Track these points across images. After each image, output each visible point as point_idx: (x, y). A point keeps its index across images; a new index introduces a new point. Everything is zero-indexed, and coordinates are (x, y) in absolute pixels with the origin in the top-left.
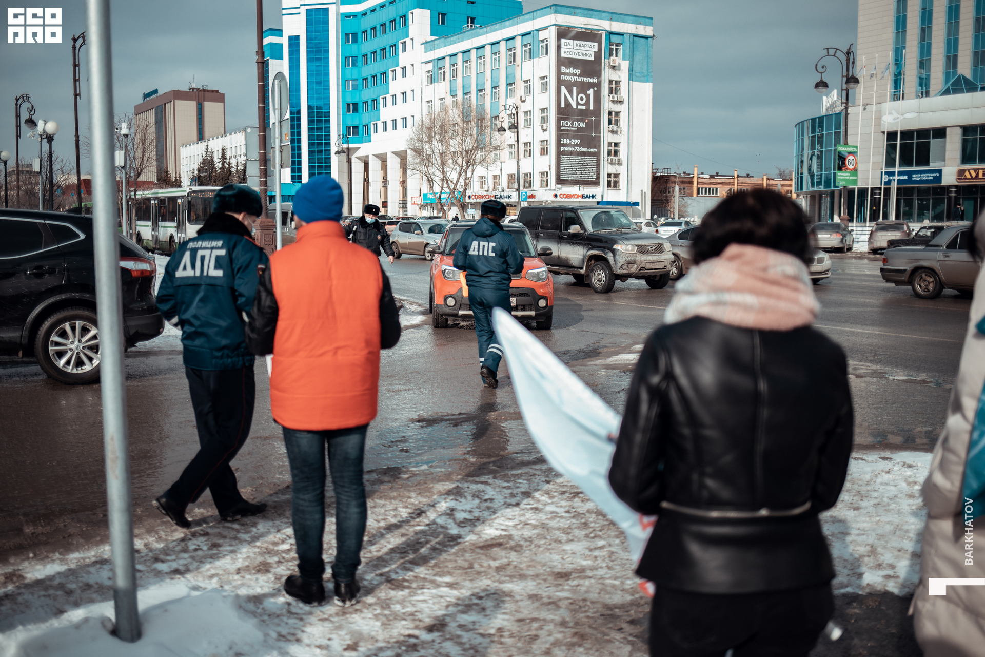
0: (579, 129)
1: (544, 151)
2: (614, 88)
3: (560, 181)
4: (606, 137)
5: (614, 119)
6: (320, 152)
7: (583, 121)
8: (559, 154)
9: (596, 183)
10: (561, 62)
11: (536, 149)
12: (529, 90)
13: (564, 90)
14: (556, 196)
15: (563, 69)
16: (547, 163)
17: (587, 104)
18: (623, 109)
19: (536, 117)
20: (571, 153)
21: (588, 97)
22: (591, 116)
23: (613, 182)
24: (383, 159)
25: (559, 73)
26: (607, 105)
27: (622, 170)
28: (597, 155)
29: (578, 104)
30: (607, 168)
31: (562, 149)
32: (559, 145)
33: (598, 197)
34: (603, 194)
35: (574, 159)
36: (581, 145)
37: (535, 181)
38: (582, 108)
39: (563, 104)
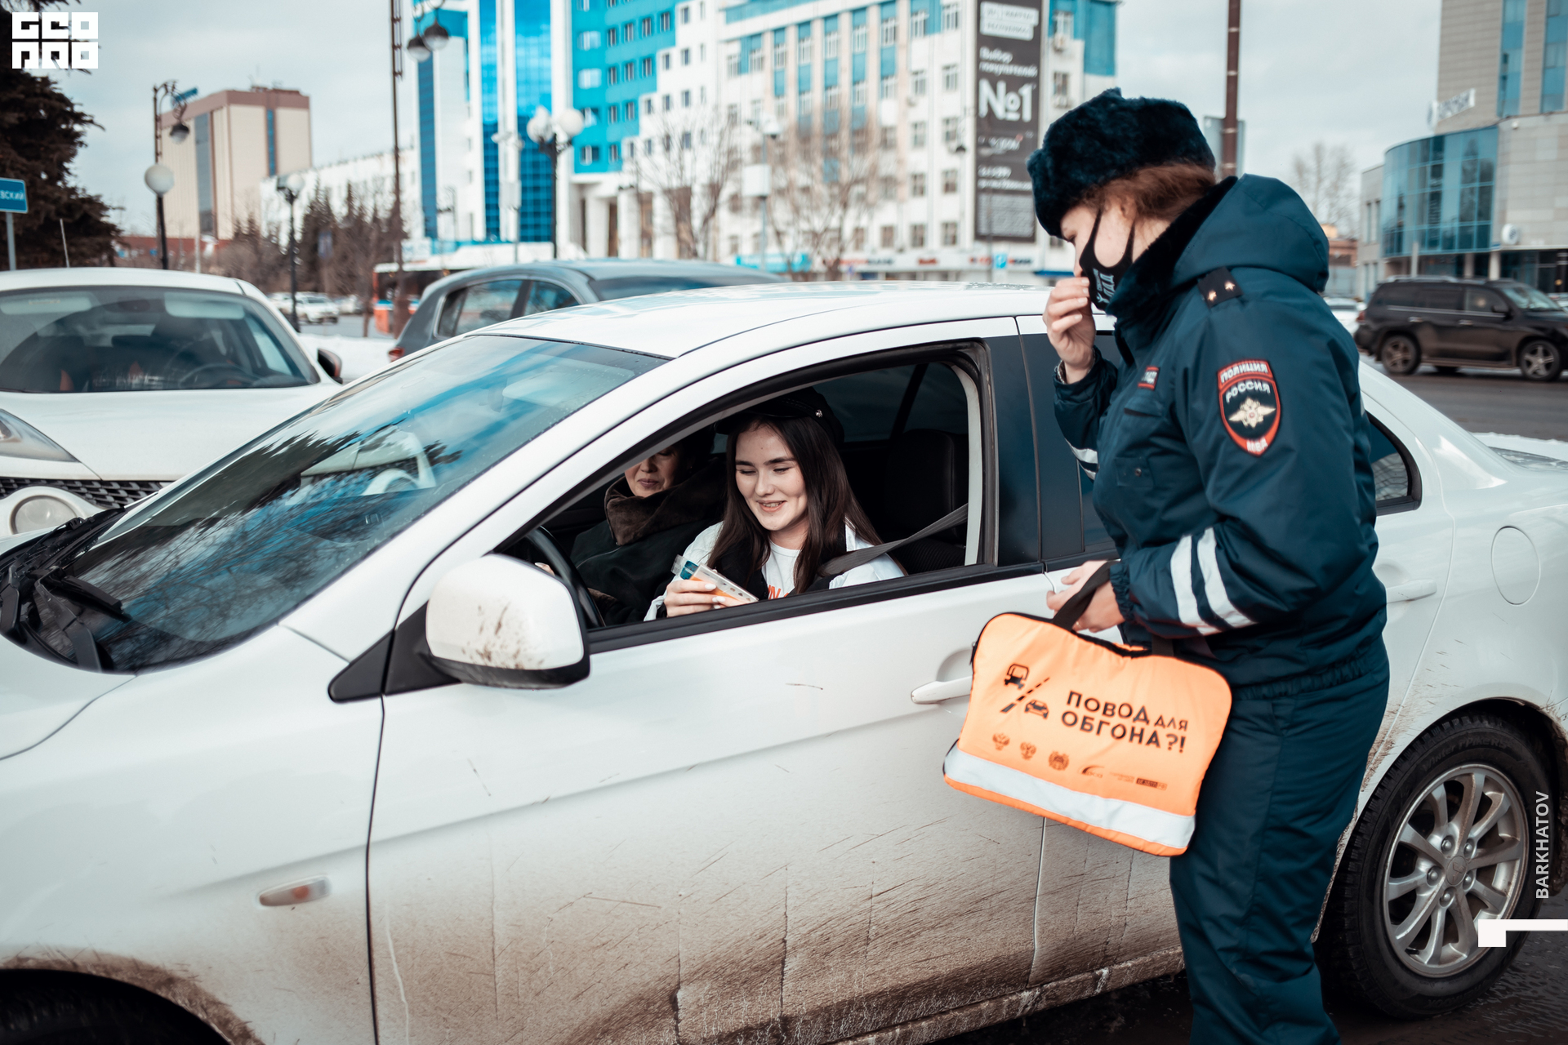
0: (1009, 153)
1: (950, 188)
2: (1061, 84)
3: (979, 237)
6: (536, 189)
7: (1013, 137)
8: (979, 191)
9: (1031, 239)
10: (982, 40)
11: (934, 184)
12: (919, 86)
14: (973, 260)
15: (985, 52)
16: (959, 207)
17: (1020, 110)
19: (935, 132)
20: (996, 191)
21: (1021, 98)
22: (1027, 130)
24: (644, 201)
25: (978, 60)
26: (1050, 112)
29: (1007, 110)
31: (983, 184)
32: (978, 178)
33: (1036, 266)
34: (1043, 261)
35: (1000, 201)
36: (1012, 177)
37: (934, 237)
38: (1013, 117)
39: (984, 111)
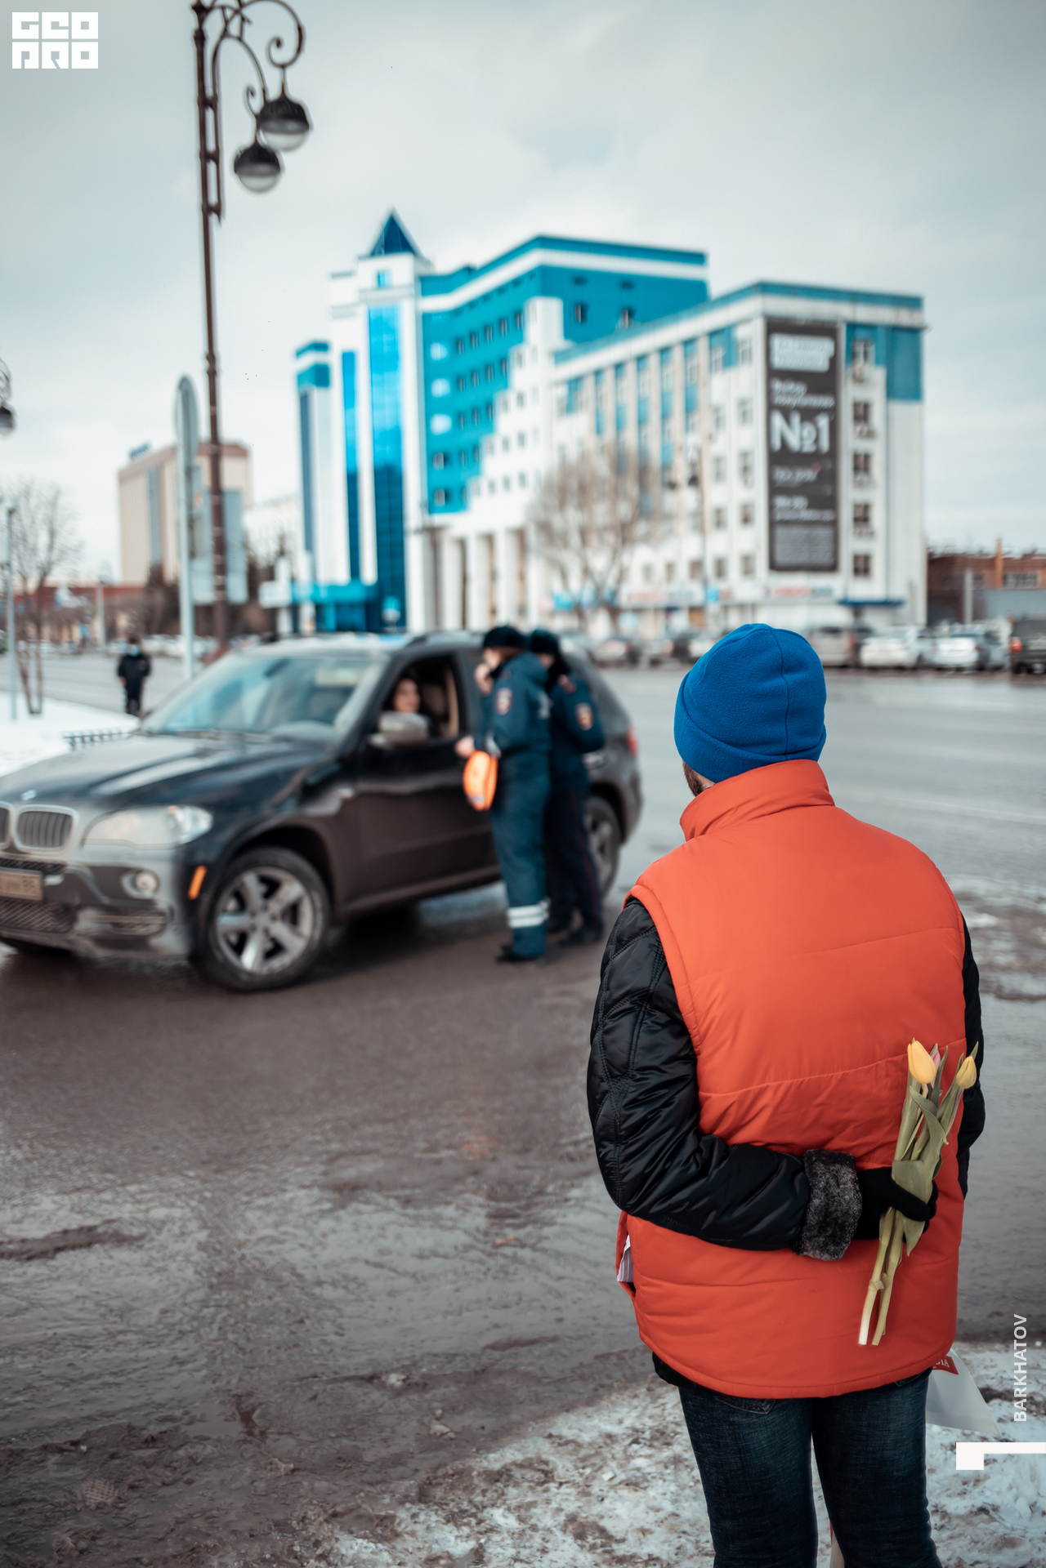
0: (807, 482)
1: (746, 519)
2: (862, 413)
3: (774, 566)
4: (849, 494)
5: (862, 464)
6: (388, 531)
7: (810, 468)
8: (773, 524)
9: (832, 568)
10: (773, 374)
11: (733, 517)
12: (719, 422)
13: (778, 420)
14: (768, 591)
15: (777, 385)
16: (754, 539)
17: (817, 441)
18: (876, 448)
19: (732, 467)
20: (793, 523)
21: (818, 431)
22: (825, 461)
23: (862, 567)
24: (489, 539)
25: (769, 393)
26: (851, 440)
27: (876, 548)
28: (834, 524)
29: (802, 442)
30: (851, 544)
31: (779, 516)
32: (771, 508)
33: (838, 593)
34: (846, 588)
35: (797, 532)
36: (810, 506)
37: (734, 569)
38: (809, 447)
39: (777, 444)
